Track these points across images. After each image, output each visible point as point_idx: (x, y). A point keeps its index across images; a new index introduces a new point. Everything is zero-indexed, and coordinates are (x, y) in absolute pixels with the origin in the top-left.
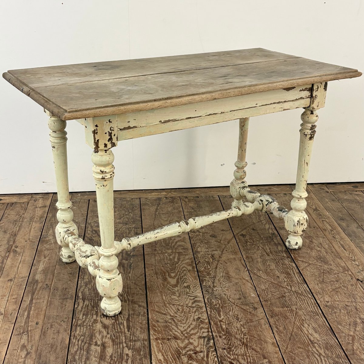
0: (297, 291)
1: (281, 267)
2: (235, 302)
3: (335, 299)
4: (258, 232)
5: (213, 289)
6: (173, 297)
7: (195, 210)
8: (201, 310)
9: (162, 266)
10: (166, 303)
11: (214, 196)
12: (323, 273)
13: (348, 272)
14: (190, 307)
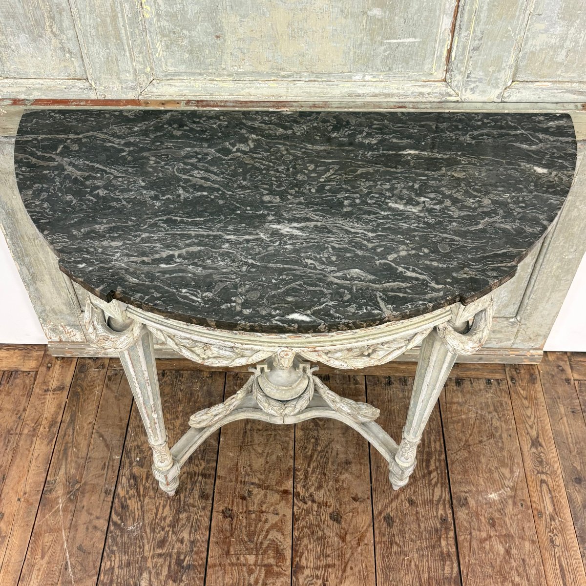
4: (418, 510)
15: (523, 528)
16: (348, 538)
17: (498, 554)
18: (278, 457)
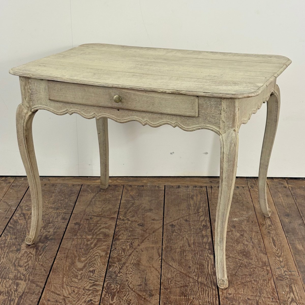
0: (202, 282)
1: (197, 258)
2: (134, 287)
3: (239, 292)
4: (190, 223)
5: (117, 275)
6: (74, 279)
7: (134, 199)
8: (96, 294)
9: (76, 250)
10: (65, 284)
11: (160, 186)
12: (239, 266)
13: (266, 268)
14: (86, 289)
15: (252, 229)
16: (147, 231)
17: (236, 236)
18: (110, 208)
